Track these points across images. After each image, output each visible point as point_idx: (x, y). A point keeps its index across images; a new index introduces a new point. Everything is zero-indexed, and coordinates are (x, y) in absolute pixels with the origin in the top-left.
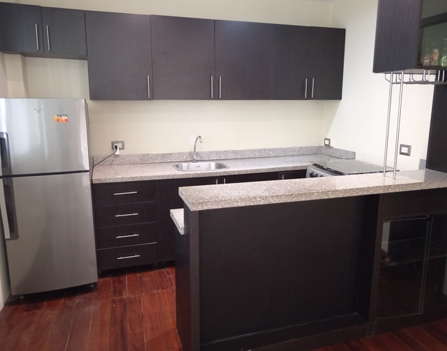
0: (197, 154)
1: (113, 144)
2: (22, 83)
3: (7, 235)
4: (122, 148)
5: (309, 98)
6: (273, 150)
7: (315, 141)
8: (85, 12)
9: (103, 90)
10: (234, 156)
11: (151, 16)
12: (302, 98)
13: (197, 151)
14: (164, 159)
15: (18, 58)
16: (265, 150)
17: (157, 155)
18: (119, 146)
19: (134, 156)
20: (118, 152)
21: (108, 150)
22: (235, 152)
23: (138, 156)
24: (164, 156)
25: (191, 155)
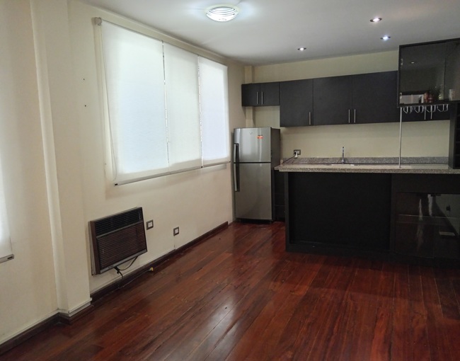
1: (294, 151)
2: (252, 120)
3: (236, 189)
4: (300, 154)
5: (428, 119)
6: (407, 158)
12: (422, 120)
14: (324, 161)
15: (251, 108)
17: (319, 159)
18: (297, 152)
19: (306, 158)
20: (296, 156)
22: (374, 159)
23: (308, 158)
24: (323, 159)
25: (341, 159)
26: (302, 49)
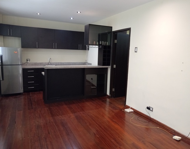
0: (50, 63)
1: (27, 59)
3: (1, 79)
4: (29, 61)
5: (80, 49)
6: (72, 63)
7: (83, 61)
8: (21, 26)
9: (25, 45)
10: (61, 64)
11: (38, 28)
12: (78, 49)
13: (50, 62)
14: (41, 64)
15: (2, 36)
16: (69, 63)
17: (39, 63)
18: (29, 60)
19: (33, 63)
20: (28, 62)
21: (25, 61)
22: (61, 63)
23: (34, 63)
24: (41, 63)
25: (48, 63)
26: (39, 14)
